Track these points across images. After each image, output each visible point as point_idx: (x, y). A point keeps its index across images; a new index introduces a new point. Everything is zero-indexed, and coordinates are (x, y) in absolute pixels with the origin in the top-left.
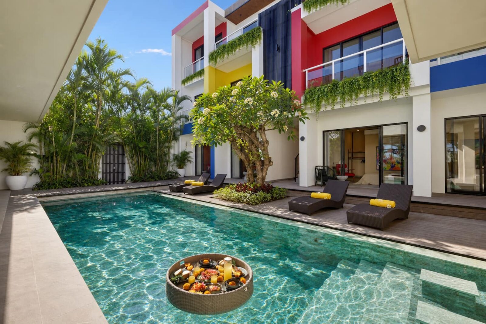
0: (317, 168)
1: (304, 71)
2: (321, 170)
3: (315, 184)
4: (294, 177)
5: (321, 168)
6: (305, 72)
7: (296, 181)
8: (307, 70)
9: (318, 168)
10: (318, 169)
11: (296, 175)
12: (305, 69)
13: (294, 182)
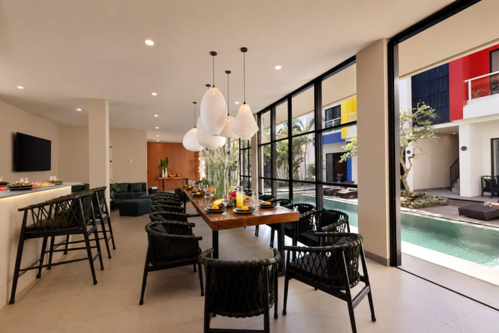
0: (483, 178)
1: (466, 81)
2: (490, 180)
3: (481, 195)
4: (449, 186)
5: (489, 178)
6: (468, 82)
7: (451, 191)
8: (469, 81)
9: (486, 178)
10: (485, 180)
11: (451, 185)
12: (466, 79)
13: (449, 192)
